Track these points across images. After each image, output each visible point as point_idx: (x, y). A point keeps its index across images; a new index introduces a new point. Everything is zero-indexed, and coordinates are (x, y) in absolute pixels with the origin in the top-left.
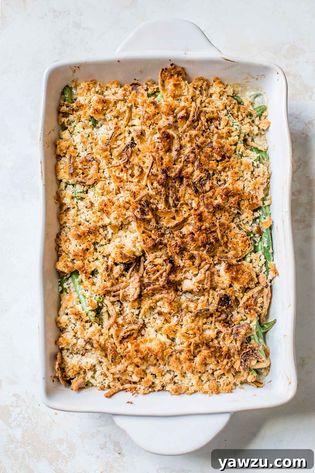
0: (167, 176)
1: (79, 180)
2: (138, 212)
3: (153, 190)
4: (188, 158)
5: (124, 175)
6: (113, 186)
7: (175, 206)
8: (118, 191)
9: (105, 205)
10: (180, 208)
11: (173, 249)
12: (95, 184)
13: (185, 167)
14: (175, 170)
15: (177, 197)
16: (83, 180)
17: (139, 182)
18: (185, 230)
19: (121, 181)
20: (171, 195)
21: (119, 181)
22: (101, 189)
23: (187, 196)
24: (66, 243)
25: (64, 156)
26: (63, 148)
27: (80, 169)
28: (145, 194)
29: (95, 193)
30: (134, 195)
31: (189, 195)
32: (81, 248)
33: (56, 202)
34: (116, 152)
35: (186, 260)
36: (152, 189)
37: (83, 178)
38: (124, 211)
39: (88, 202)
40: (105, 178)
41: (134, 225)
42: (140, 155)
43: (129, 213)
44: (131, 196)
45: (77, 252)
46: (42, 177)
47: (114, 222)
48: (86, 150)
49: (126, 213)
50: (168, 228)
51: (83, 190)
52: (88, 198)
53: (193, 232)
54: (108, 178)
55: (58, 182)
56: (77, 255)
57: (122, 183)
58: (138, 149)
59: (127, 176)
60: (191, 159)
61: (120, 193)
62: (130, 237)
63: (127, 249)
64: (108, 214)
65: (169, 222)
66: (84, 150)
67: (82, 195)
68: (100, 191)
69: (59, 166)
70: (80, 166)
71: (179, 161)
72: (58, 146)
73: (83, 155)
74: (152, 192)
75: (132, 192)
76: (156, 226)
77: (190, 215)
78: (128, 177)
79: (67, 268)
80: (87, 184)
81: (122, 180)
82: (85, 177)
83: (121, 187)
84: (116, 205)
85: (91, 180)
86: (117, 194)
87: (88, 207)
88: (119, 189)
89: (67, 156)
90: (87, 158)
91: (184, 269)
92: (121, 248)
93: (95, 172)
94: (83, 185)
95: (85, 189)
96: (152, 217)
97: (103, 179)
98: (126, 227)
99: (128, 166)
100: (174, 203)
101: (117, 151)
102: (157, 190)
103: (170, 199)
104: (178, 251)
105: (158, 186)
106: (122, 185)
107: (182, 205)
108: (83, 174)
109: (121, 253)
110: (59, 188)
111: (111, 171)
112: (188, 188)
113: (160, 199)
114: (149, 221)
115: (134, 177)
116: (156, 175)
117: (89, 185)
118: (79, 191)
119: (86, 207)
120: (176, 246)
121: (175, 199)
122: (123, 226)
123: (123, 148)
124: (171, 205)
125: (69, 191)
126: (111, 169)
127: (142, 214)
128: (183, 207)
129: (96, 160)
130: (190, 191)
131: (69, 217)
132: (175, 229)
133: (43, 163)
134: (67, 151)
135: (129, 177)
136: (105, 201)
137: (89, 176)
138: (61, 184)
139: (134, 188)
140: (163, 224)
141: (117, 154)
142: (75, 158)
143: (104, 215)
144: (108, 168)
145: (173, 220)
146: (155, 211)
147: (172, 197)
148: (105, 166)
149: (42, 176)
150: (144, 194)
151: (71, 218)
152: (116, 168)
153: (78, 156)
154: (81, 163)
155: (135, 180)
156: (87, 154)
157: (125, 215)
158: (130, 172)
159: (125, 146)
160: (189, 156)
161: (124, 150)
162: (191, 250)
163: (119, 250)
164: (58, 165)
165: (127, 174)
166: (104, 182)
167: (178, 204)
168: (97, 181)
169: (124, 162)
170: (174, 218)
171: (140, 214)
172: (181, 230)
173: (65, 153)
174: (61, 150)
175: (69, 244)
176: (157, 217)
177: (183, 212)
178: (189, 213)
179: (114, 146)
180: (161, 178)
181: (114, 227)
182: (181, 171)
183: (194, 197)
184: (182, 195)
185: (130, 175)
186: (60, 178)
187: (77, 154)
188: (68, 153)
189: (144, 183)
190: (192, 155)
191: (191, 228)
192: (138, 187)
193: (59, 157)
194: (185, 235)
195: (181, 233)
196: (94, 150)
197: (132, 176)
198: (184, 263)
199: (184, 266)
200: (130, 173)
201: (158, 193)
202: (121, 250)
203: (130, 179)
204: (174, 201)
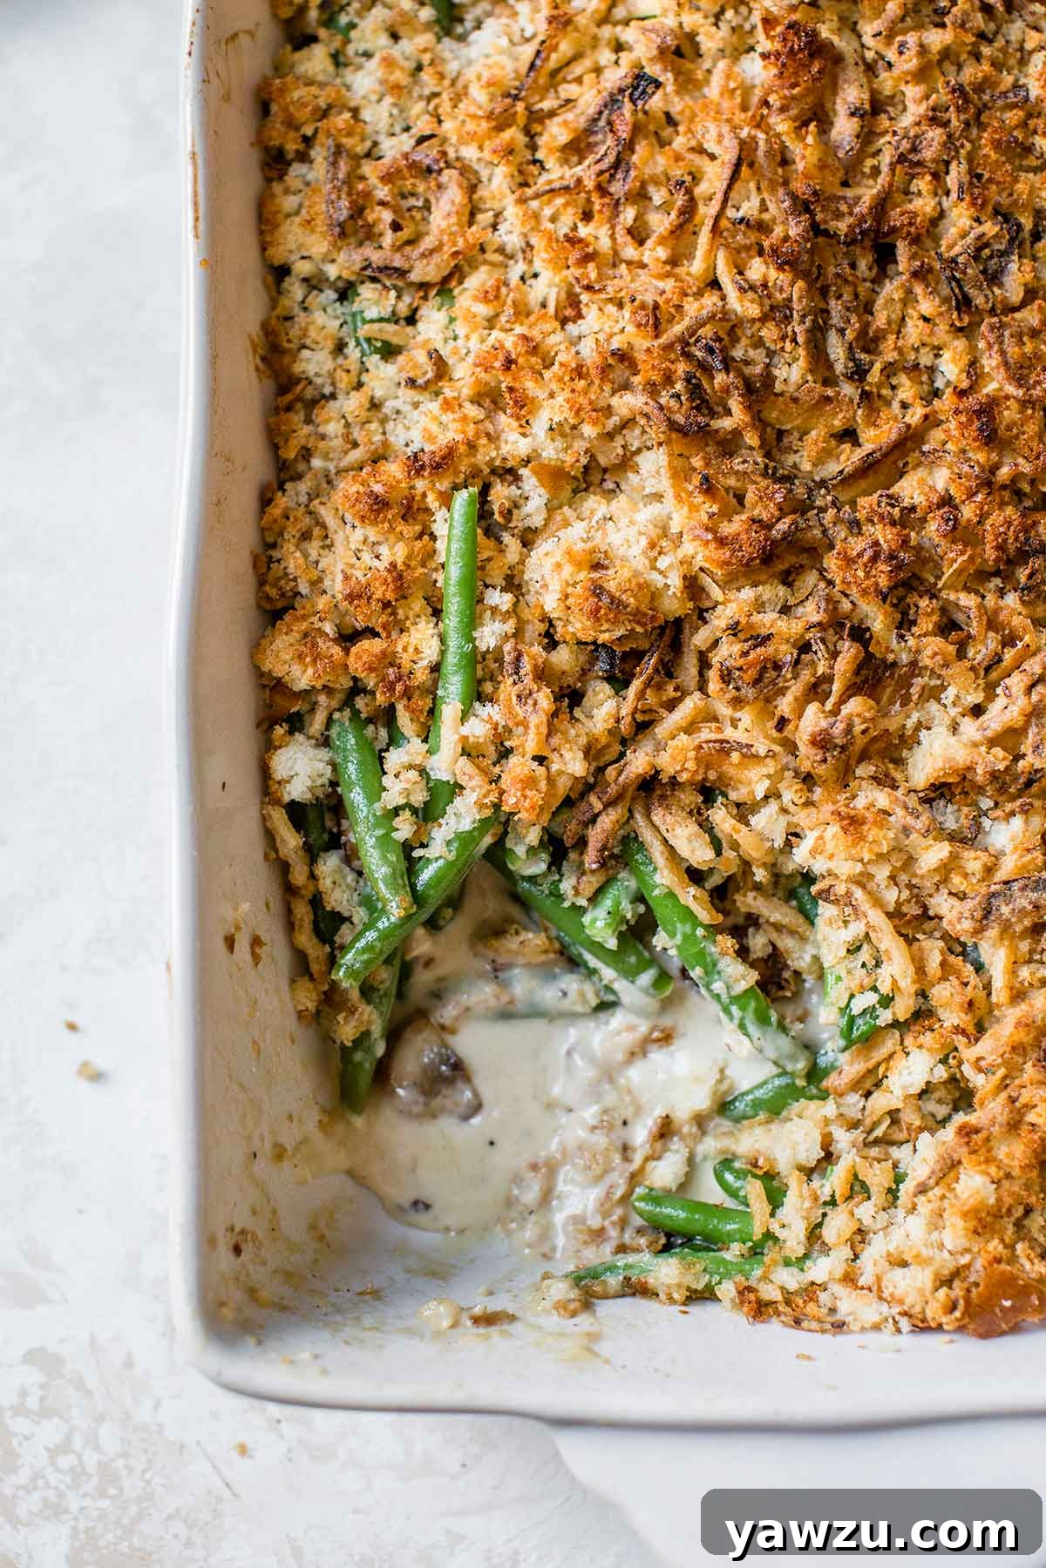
0: (816, 229)
1: (376, 258)
2: (677, 396)
3: (750, 294)
4: (914, 149)
5: (597, 234)
6: (547, 287)
7: (859, 373)
8: (570, 311)
9: (509, 363)
10: (879, 386)
11: (861, 574)
12: (454, 283)
13: (898, 197)
14: (851, 207)
15: (865, 327)
16: (398, 255)
17: (674, 261)
18: (911, 489)
19: (587, 258)
20: (836, 319)
21: (574, 255)
22: (485, 297)
23: (914, 331)
24: (305, 545)
25: (303, 157)
26: (303, 114)
27: (382, 203)
28: (710, 309)
29: (452, 320)
30: (655, 319)
31: (921, 323)
32: (382, 565)
33: (261, 366)
34: (556, 133)
35: (925, 635)
36: (742, 290)
37: (398, 248)
38: (601, 394)
39: (422, 357)
40: (501, 250)
41: (654, 466)
42: (680, 142)
43: (630, 402)
44: (639, 326)
45: (363, 580)
46: (195, 227)
47: (551, 452)
48: (407, 129)
49: (615, 401)
50: (823, 483)
51: (394, 313)
52: (419, 339)
53: (951, 498)
54: (520, 256)
55: (270, 279)
56: (360, 596)
57: (591, 266)
58: (667, 114)
59: (613, 237)
60: (928, 154)
61: (580, 316)
62: (632, 523)
63: (625, 574)
64: (523, 407)
65: (824, 456)
66: (397, 129)
67: (391, 332)
68: (483, 310)
69: (277, 201)
70: (382, 192)
71: (867, 170)
72: (274, 108)
73: (394, 148)
74: (743, 306)
75: (643, 306)
76: (766, 467)
77: (930, 421)
78: (619, 240)
79: (314, 661)
80: (414, 277)
81: (590, 250)
82: (409, 242)
83: (589, 288)
84: (562, 364)
85: (436, 259)
86: (564, 322)
87: (420, 381)
88: (573, 301)
89: (319, 154)
90: (417, 157)
91: (918, 682)
92: (597, 566)
93: (454, 219)
94: (395, 287)
95: (403, 309)
96: (747, 419)
97: (497, 258)
98: (610, 485)
99: (617, 188)
100: (851, 357)
101: (565, 123)
102: (769, 297)
103: (833, 338)
104: (883, 582)
105: (773, 274)
106: (593, 275)
107: (890, 370)
108: (396, 227)
109: (597, 590)
110: (273, 308)
111: (536, 216)
112: (919, 289)
113: (783, 338)
114: (729, 445)
115: (649, 243)
116: (762, 227)
117: (424, 286)
118: (372, 313)
119: (412, 382)
120: (874, 559)
121: (857, 339)
122: (595, 477)
123: (592, 111)
124: (839, 368)
125: (324, 319)
126: (534, 204)
127: (698, 408)
128: (894, 381)
129: (458, 165)
130: (927, 306)
131: (328, 421)
132: (863, 484)
133: (200, 161)
134: (316, 131)
135: (622, 237)
136: (502, 347)
137: (427, 243)
138: (285, 285)
139: (650, 287)
140: (795, 466)
141: (564, 138)
142: (356, 159)
143: (504, 420)
144: (522, 201)
145: (847, 447)
146: (758, 391)
147: (842, 331)
148: (505, 197)
149: (197, 219)
150: (704, 312)
151: (333, 428)
152: (559, 201)
153: (368, 155)
154: (387, 178)
155: (654, 253)
156: (412, 142)
157: (608, 412)
158: (629, 214)
159: (599, 100)
160: (916, 136)
161: (595, 120)
162: (945, 587)
163: (583, 575)
164: (273, 196)
165: (613, 227)
166: (498, 273)
167: (872, 364)
168: (466, 268)
169: (598, 167)
170: (849, 435)
171: (686, 405)
172: (895, 489)
173: (308, 141)
174: (292, 124)
175: (323, 547)
176: (764, 429)
177: (896, 405)
178: (928, 410)
179: (546, 105)
180: (786, 239)
181: (554, 476)
182: (882, 205)
183: (948, 338)
184: (889, 323)
185: (630, 231)
186: (278, 255)
187: (368, 144)
188: (321, 137)
189: (697, 266)
190: (935, 135)
191: (941, 479)
192: (669, 285)
193: (275, 163)
194: (913, 509)
195: (893, 500)
196: (448, 126)
197: (638, 235)
198: (918, 651)
199: (914, 664)
200: (630, 222)
201: (777, 312)
202: (595, 575)
203: (630, 252)
204: (850, 348)
